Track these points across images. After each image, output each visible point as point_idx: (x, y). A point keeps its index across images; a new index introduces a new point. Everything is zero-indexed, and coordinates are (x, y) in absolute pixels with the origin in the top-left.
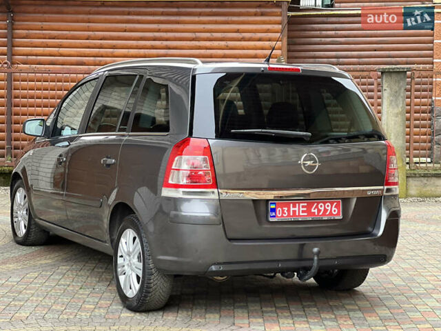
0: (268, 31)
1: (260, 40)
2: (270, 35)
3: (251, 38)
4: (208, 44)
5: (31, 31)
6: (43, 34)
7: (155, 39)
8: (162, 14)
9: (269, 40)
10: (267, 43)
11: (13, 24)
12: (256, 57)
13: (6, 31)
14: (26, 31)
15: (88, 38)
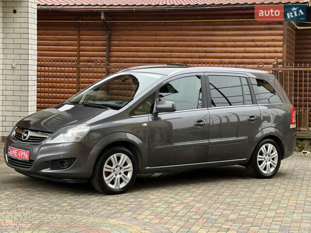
0: (273, 40)
1: (268, 46)
2: (275, 43)
3: (262, 45)
4: (233, 49)
6: (128, 44)
7: (198, 46)
8: (203, 30)
9: (274, 46)
10: (272, 49)
11: (110, 38)
12: (264, 58)
13: (106, 42)
14: (118, 42)
15: (155, 46)
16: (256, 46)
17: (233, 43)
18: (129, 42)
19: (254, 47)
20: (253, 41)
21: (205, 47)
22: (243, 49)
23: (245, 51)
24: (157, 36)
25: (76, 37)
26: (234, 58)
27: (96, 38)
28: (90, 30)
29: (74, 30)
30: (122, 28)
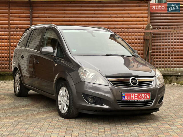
0: (142, 13)
1: (138, 17)
2: (143, 15)
3: (134, 16)
4: (116, 19)
5: (40, 15)
7: (93, 17)
8: (96, 7)
9: (142, 17)
10: (141, 19)
11: (32, 12)
12: (136, 25)
13: (29, 15)
14: (38, 15)
15: (64, 17)
16: (131, 17)
17: (116, 15)
18: (46, 15)
19: (130, 18)
20: (129, 14)
21: (98, 17)
22: (122, 19)
23: (124, 20)
25: (7, 11)
26: (117, 25)
29: (6, 6)
30: (40, 5)
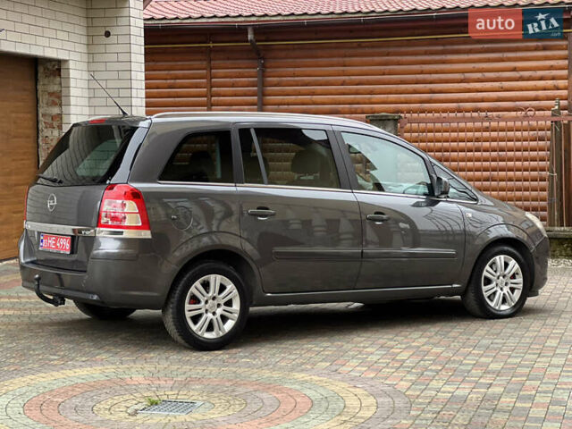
0: (551, 68)
1: (541, 79)
2: (554, 73)
3: (531, 76)
4: (478, 85)
5: (283, 79)
6: (294, 81)
7: (417, 82)
8: (426, 53)
9: (553, 78)
10: (550, 83)
11: (263, 72)
12: (536, 99)
13: (256, 79)
14: (278, 79)
15: (343, 83)
16: (522, 79)
17: (479, 75)
18: (296, 78)
19: (518, 81)
20: (514, 69)
21: (431, 83)
22: (497, 84)
23: (502, 88)
24: (345, 66)
25: (205, 71)
26: (482, 100)
27: (240, 73)
28: (228, 59)
29: (201, 60)
30: (283, 54)
